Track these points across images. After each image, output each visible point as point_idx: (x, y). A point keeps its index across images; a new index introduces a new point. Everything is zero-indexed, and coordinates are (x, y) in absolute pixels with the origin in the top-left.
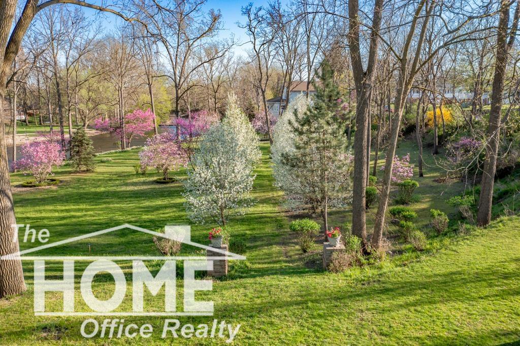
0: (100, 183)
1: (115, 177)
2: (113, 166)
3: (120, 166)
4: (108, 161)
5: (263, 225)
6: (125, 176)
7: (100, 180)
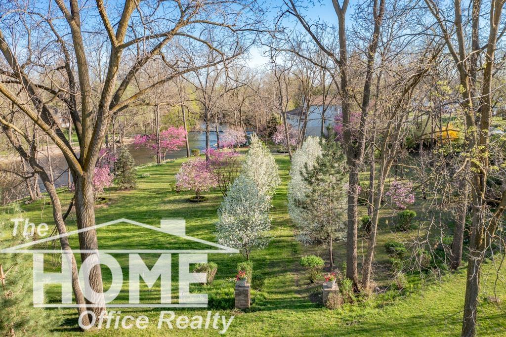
0: (142, 200)
1: (154, 194)
2: (151, 182)
3: (158, 182)
4: (146, 177)
5: (280, 250)
6: (162, 193)
7: (142, 198)
